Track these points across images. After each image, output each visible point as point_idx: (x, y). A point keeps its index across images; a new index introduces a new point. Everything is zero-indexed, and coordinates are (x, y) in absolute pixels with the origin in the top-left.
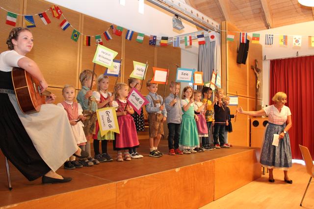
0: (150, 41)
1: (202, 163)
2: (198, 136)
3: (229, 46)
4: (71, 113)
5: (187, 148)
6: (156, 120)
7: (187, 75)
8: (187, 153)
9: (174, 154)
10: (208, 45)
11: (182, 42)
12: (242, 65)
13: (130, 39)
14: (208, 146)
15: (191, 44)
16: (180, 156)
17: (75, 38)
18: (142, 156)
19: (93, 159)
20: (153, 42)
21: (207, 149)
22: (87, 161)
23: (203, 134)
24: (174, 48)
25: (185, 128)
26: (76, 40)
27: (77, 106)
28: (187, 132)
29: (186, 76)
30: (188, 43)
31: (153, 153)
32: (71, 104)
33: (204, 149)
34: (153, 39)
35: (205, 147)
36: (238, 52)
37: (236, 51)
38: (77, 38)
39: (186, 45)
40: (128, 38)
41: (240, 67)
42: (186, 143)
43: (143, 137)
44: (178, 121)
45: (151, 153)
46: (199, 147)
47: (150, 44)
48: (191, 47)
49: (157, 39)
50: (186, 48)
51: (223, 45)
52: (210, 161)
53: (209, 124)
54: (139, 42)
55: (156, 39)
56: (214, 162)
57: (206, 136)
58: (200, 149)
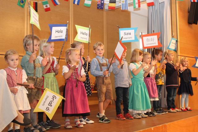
0: (98, 5)
1: (152, 128)
2: (149, 100)
3: (179, 6)
4: (15, 80)
5: (138, 112)
6: (103, 84)
7: (130, 34)
8: (137, 117)
9: (125, 119)
10: (157, 6)
11: (130, 5)
12: (194, 25)
13: (78, 4)
14: (160, 110)
15: (139, 6)
16: (130, 122)
17: (22, 4)
18: (93, 122)
19: (40, 127)
20: (101, 6)
21: (159, 113)
22: (33, 128)
23: (154, 98)
24: (123, 11)
25: (135, 91)
26: (23, 7)
27: (21, 72)
28: (137, 96)
29: (129, 36)
30: (137, 6)
31: (102, 119)
32: (15, 70)
33: (156, 114)
34: (101, 3)
35: (157, 111)
36: (189, 12)
37: (187, 11)
38: (24, 4)
39: (135, 8)
40: (76, 3)
41: (191, 28)
42: (137, 107)
43: (93, 103)
44: (126, 85)
45: (100, 119)
46: (150, 111)
47: (98, 8)
48: (140, 10)
49: (105, 2)
50: (135, 10)
51: (173, 6)
52: (161, 125)
53: (159, 87)
54: (87, 7)
55: (103, 3)
56: (165, 126)
57: (157, 99)
58: (151, 113)
